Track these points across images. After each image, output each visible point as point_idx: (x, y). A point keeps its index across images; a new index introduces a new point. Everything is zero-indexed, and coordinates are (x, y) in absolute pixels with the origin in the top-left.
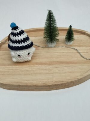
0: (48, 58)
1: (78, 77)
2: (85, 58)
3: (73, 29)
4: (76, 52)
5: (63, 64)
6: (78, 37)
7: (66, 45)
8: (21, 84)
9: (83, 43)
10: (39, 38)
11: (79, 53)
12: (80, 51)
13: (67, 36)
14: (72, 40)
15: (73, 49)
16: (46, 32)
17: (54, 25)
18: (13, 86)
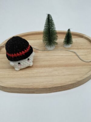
0: (47, 61)
1: (77, 79)
2: (83, 61)
3: (71, 33)
4: (74, 54)
5: (62, 67)
6: (76, 40)
7: (65, 48)
8: (21, 87)
9: (82, 46)
10: (38, 41)
11: (77, 55)
13: (65, 39)
14: (71, 43)
15: (72, 52)
16: (45, 36)
17: (53, 28)
18: (14, 88)
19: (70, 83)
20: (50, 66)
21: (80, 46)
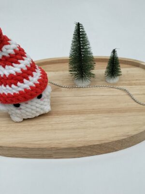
0: (77, 104)
2: (140, 103)
4: (124, 93)
6: (128, 71)
7: (108, 83)
8: (29, 146)
10: (61, 73)
12: (131, 93)
15: (120, 89)
18: (15, 148)
19: (116, 139)
20: (80, 113)
21: (133, 80)
